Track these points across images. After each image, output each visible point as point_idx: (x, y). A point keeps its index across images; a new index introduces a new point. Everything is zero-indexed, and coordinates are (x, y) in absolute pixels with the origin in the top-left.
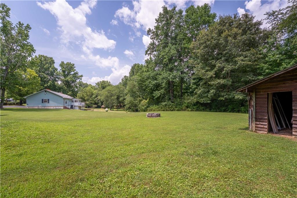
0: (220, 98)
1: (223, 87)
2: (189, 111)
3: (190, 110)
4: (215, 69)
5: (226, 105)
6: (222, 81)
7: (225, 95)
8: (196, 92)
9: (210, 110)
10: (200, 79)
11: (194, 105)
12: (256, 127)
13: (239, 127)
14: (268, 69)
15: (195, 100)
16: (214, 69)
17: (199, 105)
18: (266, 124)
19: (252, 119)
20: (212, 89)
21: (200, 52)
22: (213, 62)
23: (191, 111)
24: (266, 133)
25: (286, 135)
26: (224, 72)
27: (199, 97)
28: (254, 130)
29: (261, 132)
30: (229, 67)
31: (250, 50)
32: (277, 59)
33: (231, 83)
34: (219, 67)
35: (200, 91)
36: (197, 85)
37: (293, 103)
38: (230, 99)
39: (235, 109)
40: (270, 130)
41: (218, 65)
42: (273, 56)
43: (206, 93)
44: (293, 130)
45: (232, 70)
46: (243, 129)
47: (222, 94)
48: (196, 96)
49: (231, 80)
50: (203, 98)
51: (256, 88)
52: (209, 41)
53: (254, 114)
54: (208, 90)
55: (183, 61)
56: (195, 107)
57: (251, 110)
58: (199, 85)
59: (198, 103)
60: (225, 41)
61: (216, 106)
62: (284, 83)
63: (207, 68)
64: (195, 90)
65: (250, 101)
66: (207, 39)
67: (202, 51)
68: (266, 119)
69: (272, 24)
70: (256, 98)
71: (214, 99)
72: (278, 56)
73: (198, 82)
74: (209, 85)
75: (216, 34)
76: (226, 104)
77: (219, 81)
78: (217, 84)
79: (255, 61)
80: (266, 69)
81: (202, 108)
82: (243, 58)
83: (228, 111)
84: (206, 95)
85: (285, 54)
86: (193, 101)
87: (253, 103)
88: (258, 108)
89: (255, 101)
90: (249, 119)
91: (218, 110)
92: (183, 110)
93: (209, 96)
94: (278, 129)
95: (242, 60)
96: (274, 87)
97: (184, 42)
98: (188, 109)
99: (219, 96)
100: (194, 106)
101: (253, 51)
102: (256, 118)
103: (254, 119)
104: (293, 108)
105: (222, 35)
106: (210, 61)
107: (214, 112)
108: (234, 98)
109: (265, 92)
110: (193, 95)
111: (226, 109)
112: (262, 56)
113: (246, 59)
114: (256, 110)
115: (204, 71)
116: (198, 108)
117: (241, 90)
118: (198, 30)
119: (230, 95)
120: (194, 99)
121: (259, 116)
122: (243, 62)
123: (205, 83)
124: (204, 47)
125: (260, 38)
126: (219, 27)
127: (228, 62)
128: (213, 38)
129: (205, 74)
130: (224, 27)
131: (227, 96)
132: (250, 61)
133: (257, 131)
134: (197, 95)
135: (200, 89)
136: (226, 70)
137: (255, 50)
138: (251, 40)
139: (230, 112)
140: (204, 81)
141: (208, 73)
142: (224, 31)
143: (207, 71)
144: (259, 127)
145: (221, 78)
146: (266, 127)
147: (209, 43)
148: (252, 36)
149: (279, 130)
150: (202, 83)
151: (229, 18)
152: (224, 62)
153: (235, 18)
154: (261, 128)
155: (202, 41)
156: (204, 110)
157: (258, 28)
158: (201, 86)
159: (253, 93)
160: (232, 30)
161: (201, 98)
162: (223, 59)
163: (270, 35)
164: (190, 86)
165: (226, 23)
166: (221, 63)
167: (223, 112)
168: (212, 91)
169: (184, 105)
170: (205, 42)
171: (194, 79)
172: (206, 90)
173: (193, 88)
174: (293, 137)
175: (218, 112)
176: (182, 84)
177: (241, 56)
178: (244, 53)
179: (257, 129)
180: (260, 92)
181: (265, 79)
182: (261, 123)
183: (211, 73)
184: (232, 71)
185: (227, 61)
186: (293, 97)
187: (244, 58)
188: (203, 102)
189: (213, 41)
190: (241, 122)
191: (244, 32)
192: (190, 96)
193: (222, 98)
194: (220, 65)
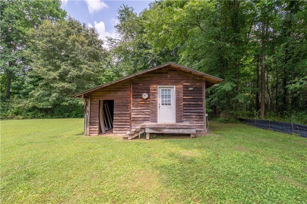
0: (64, 103)
1: (68, 91)
2: (19, 119)
3: (21, 117)
4: (60, 71)
5: (70, 111)
6: (66, 85)
7: (69, 101)
8: (32, 94)
9: (52, 117)
10: (40, 79)
11: (30, 111)
12: (90, 131)
13: (76, 132)
14: (105, 81)
15: (31, 105)
16: (58, 70)
17: (36, 110)
18: (97, 127)
19: (87, 124)
20: (54, 92)
21: (41, 44)
22: (58, 62)
23: (23, 119)
24: (97, 134)
25: (110, 134)
26: (69, 76)
27: (38, 100)
28: (89, 134)
29: (94, 135)
30: (74, 72)
31: (93, 61)
32: (111, 75)
33: (75, 88)
34: (64, 69)
35: (39, 93)
36: (34, 86)
37: (114, 109)
38: (74, 105)
39: (79, 115)
40: (100, 132)
41: (63, 67)
42: (109, 72)
43: (46, 96)
44: (113, 130)
45: (77, 75)
46: (80, 134)
47: (66, 99)
48: (32, 99)
49: (76, 86)
50: (42, 103)
51: (92, 95)
52: (54, 36)
53: (89, 119)
54: (49, 93)
55: (15, 48)
56: (31, 113)
57: (87, 115)
58: (38, 85)
59: (34, 108)
60: (72, 44)
61: (59, 111)
62: (110, 93)
63: (49, 67)
64: (31, 91)
65: (86, 107)
66: (53, 34)
67: (45, 44)
68: (98, 122)
69: (110, 47)
70: (91, 104)
71: (57, 104)
72: (111, 73)
73: (37, 81)
74: (51, 87)
75: (63, 33)
76: (70, 109)
77: (63, 84)
78: (62, 87)
79: (97, 72)
80: (104, 81)
81: (40, 114)
82: (87, 67)
83: (71, 116)
84: (46, 98)
85: (116, 73)
86: (27, 105)
87: (88, 109)
88: (92, 113)
89: (90, 107)
90: (85, 124)
91: (61, 117)
92: (8, 118)
93: (50, 100)
94: (106, 129)
95: (87, 69)
96: (104, 96)
97: (18, 22)
98: (18, 116)
99: (63, 101)
100: (28, 112)
101: (96, 63)
102: (90, 123)
103: (88, 124)
104: (114, 113)
105: (70, 37)
106: (55, 61)
107: (56, 118)
108: (78, 103)
109: (98, 99)
110: (28, 97)
111: (70, 114)
112: (101, 69)
113: (90, 68)
114: (90, 115)
115: (45, 69)
116: (36, 115)
117: (78, 95)
118: (42, 18)
119: (74, 100)
120: (30, 102)
121: (93, 120)
122: (87, 71)
123: (46, 85)
124: (48, 41)
125: (102, 54)
126: (68, 27)
127: (74, 67)
128: (60, 36)
129: (47, 73)
130: (73, 30)
131: (71, 101)
132: (93, 71)
133: (91, 134)
134: (33, 97)
135: (38, 91)
136: (71, 74)
137: (98, 63)
138: (95, 54)
139: (74, 117)
140: (44, 82)
141: (51, 73)
142: (72, 34)
143: (49, 70)
144: (92, 131)
145: (66, 82)
146: (97, 129)
147: (55, 39)
148: (96, 50)
149: (106, 131)
150: (41, 83)
151: (79, 24)
152: (70, 66)
153: (84, 26)
154: (94, 131)
155: (45, 33)
156: (43, 117)
157: (100, 45)
158: (41, 87)
159: (88, 99)
160: (80, 37)
161: (40, 102)
162: (69, 62)
163: (108, 55)
164: (24, 85)
165: (75, 27)
166: (67, 66)
167: (67, 118)
168: (54, 95)
169: (11, 111)
170: (50, 36)
171: (31, 77)
172: (47, 93)
173: (28, 88)
174: (114, 134)
175: (61, 118)
176: (10, 80)
177: (86, 65)
178: (89, 63)
179: (90, 132)
180: (94, 99)
181: (98, 87)
182: (94, 127)
183: (55, 74)
184: (78, 77)
185: (73, 65)
186: (114, 104)
187: (89, 67)
188: (41, 107)
189: (59, 39)
190: (80, 127)
191: (90, 44)
192: (22, 99)
193: (65, 103)
194: (65, 67)
